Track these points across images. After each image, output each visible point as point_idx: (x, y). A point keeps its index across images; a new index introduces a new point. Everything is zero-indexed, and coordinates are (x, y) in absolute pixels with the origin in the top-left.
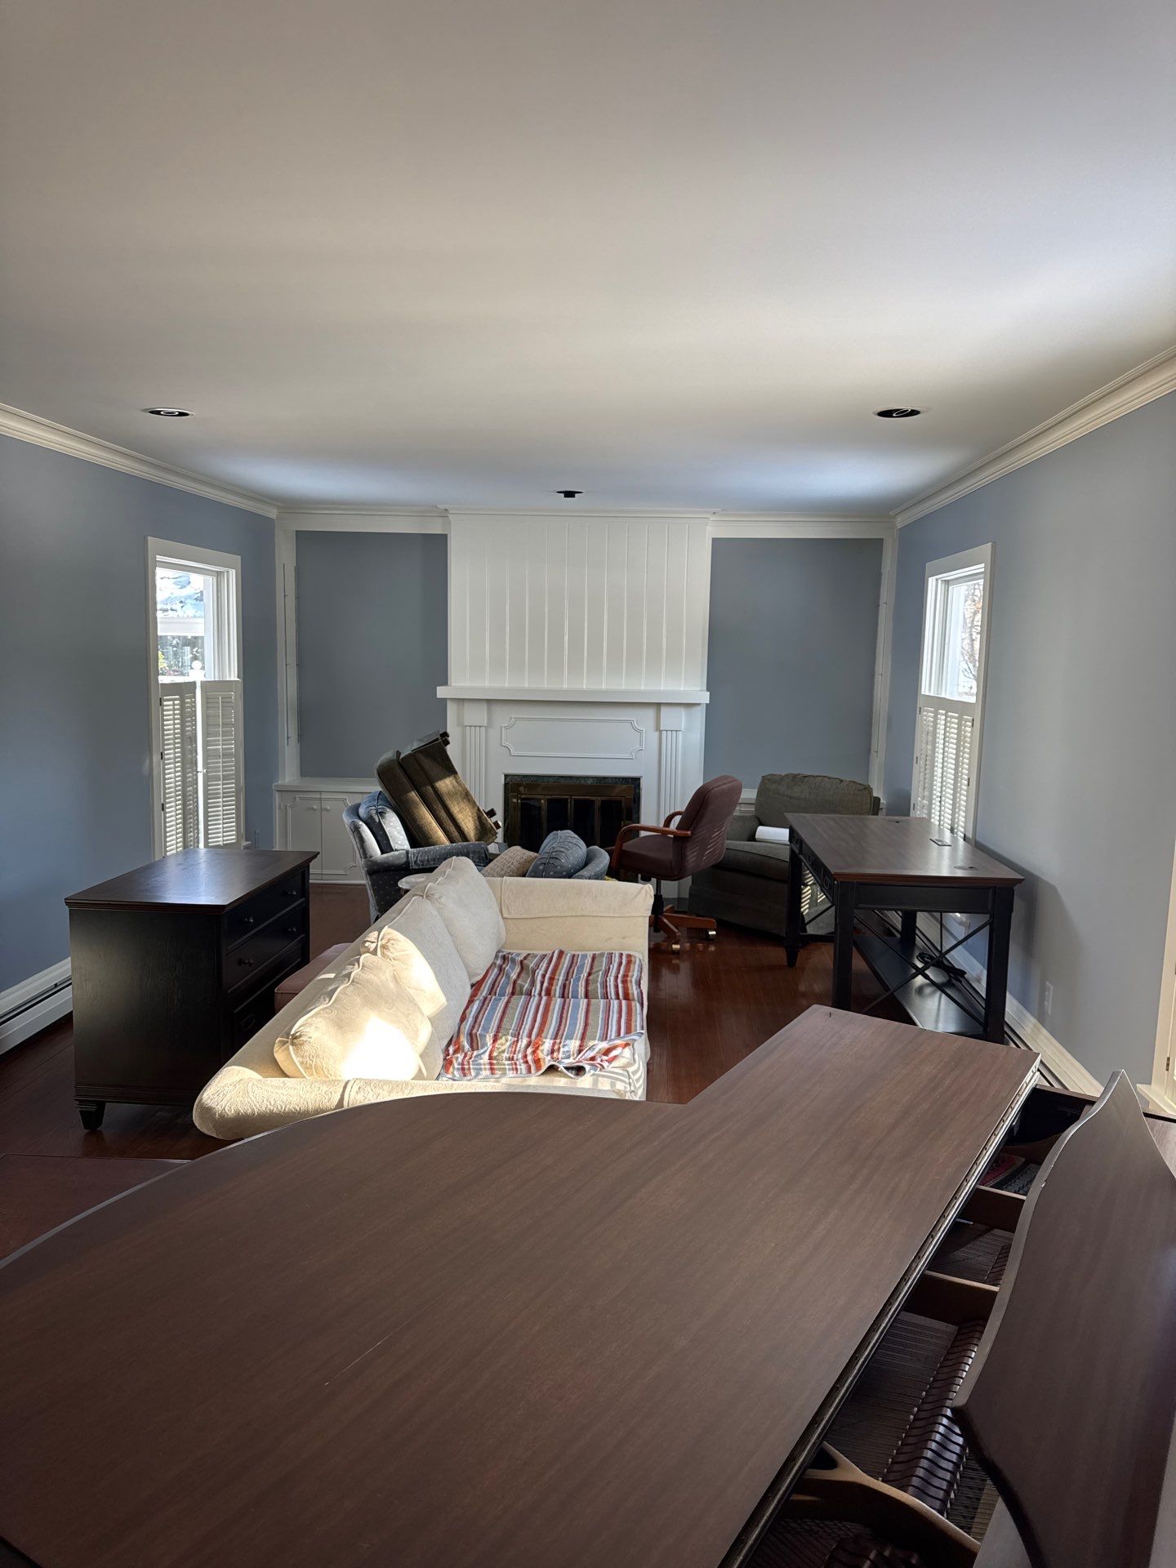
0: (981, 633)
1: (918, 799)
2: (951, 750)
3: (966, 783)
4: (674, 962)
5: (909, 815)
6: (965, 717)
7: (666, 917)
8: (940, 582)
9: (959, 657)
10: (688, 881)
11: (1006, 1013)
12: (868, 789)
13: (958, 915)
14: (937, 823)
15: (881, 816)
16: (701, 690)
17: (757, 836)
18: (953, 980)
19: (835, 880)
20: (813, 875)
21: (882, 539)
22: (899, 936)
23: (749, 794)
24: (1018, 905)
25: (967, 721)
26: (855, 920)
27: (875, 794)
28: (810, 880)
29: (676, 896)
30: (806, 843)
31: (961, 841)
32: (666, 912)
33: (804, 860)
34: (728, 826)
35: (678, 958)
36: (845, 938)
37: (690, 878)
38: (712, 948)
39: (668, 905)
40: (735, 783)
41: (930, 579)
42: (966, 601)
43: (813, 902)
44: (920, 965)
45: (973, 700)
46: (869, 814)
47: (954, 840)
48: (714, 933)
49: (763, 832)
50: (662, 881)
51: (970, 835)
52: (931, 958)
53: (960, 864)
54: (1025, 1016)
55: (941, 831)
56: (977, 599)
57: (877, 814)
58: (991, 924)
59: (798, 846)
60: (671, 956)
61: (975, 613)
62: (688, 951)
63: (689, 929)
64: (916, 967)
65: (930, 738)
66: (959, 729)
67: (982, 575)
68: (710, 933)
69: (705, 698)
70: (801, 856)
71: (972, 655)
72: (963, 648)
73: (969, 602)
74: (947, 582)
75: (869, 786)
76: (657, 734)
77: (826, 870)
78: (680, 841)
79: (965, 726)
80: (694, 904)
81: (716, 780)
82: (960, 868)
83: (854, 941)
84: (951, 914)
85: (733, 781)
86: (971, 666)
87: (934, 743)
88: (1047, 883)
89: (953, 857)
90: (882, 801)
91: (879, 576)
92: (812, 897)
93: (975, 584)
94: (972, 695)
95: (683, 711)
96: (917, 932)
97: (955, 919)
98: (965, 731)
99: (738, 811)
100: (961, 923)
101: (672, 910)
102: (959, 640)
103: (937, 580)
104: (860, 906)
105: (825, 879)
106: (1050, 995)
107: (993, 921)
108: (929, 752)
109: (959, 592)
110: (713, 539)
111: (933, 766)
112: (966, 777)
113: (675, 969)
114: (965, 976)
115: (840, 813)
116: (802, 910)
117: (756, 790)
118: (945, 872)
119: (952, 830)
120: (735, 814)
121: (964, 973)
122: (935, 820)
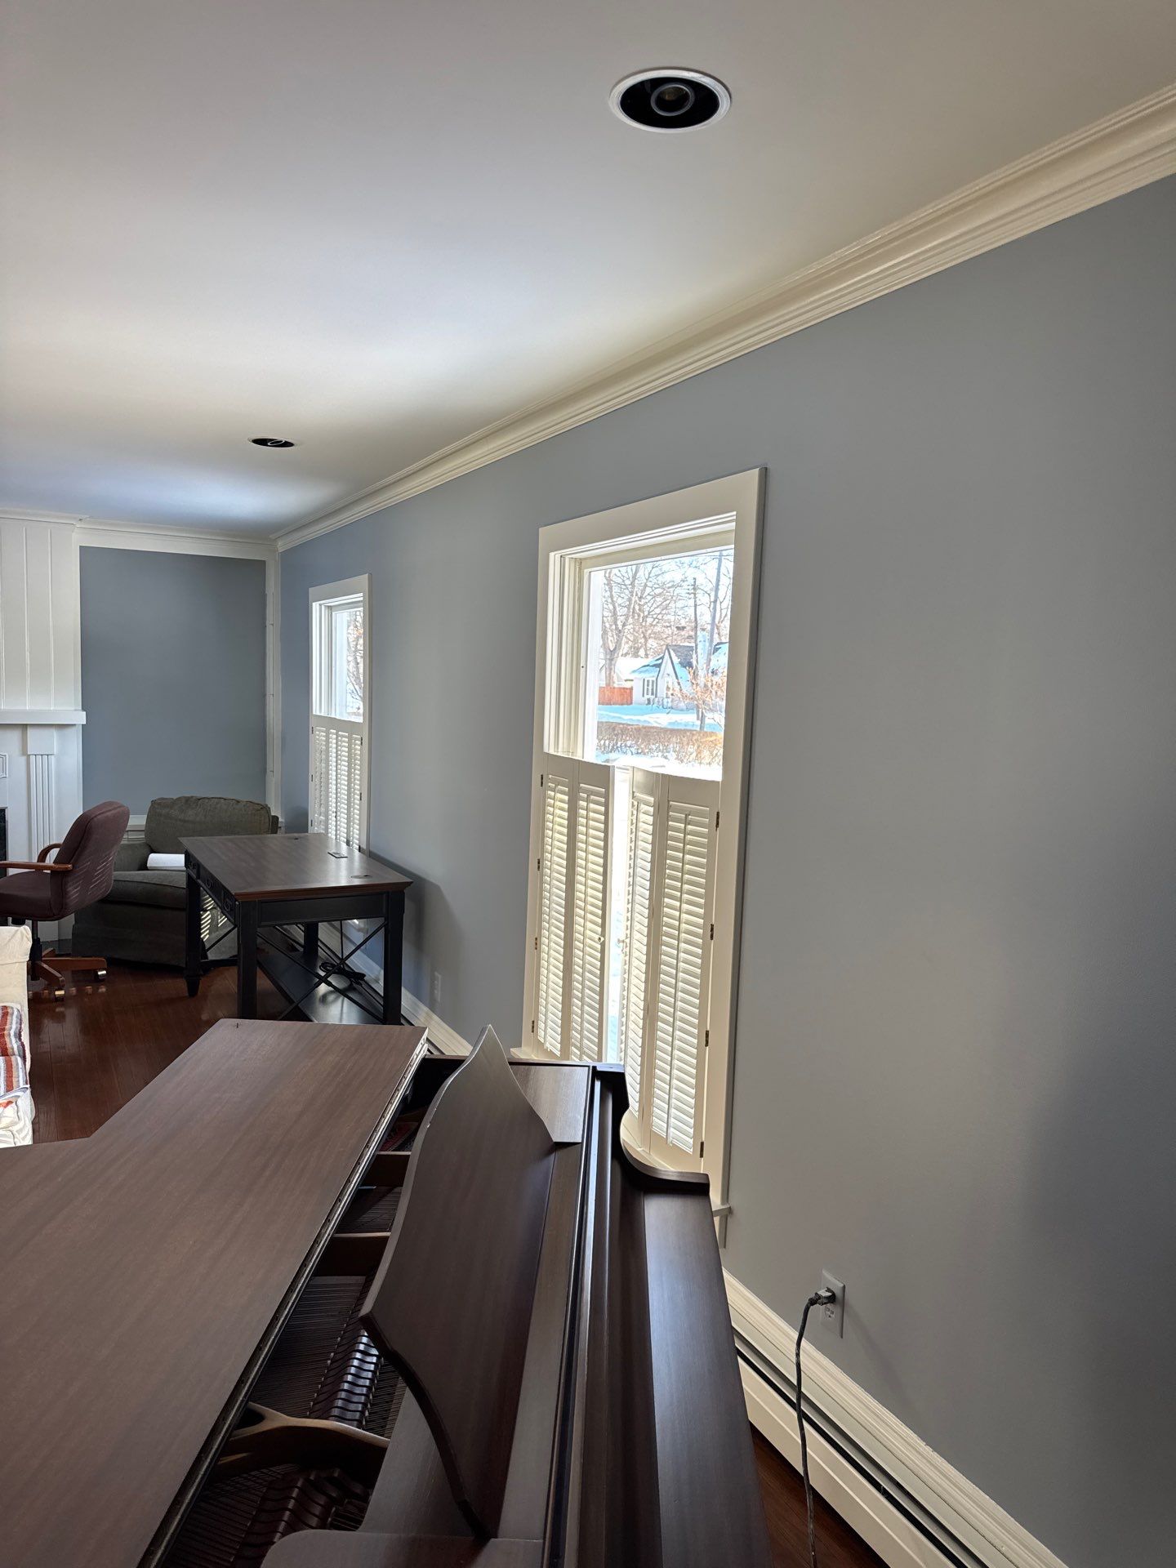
0: (364, 657)
1: (315, 816)
2: (343, 767)
3: (359, 797)
4: (57, 1010)
5: (306, 830)
6: (354, 736)
7: (45, 962)
8: (323, 607)
9: (345, 678)
10: (70, 920)
11: (402, 1007)
12: (266, 809)
13: (355, 921)
14: (334, 837)
15: (280, 834)
16: (76, 710)
17: (148, 865)
18: (354, 983)
19: (236, 900)
20: (213, 899)
21: (264, 562)
22: (302, 950)
23: (138, 821)
24: (409, 906)
25: (356, 739)
26: (259, 940)
27: (273, 814)
28: (210, 903)
29: (57, 939)
30: (204, 868)
31: (357, 853)
32: (44, 956)
33: (203, 885)
34: (114, 856)
35: (62, 1005)
36: (248, 960)
37: (73, 915)
38: (103, 989)
39: (46, 949)
40: (122, 808)
41: (314, 604)
42: (349, 626)
43: (214, 926)
44: (322, 974)
45: (360, 720)
46: (267, 833)
47: (350, 851)
48: (104, 972)
49: (156, 859)
50: (39, 922)
51: (364, 846)
52: (333, 966)
53: (356, 873)
54: (418, 1006)
55: (338, 844)
56: (358, 624)
57: (276, 833)
58: (385, 926)
59: (195, 871)
60: (54, 1004)
61: (358, 638)
62: (75, 996)
63: (74, 972)
64: (318, 976)
65: (324, 757)
66: (350, 747)
67: (362, 604)
68: (100, 973)
69: (81, 718)
70: (199, 881)
71: (358, 678)
72: (348, 670)
73: (352, 627)
74: (330, 608)
75: (267, 805)
76: (24, 758)
77: (227, 892)
78: (59, 876)
79: (355, 745)
80: (79, 943)
81: (98, 807)
82: (356, 877)
83: (258, 961)
84: (349, 921)
85: (120, 807)
86: (357, 687)
87: (327, 761)
88: (432, 884)
89: (350, 867)
90: (280, 820)
91: (264, 596)
92: (212, 922)
93: (356, 612)
94: (359, 715)
95: (54, 732)
96: (319, 943)
97: (353, 926)
98: (356, 750)
99: (126, 839)
100: (360, 930)
101: (52, 953)
102: (345, 663)
103: (320, 605)
104: (263, 924)
105: (226, 898)
106: (439, 984)
107: (387, 924)
108: (324, 770)
109: (342, 618)
110: (81, 548)
111: (328, 784)
112: (358, 792)
113: (60, 1018)
114: (365, 978)
115: (238, 833)
116: (202, 936)
117: (146, 816)
118: (343, 882)
119: (348, 843)
120: (122, 843)
121: (364, 975)
122: (332, 835)
